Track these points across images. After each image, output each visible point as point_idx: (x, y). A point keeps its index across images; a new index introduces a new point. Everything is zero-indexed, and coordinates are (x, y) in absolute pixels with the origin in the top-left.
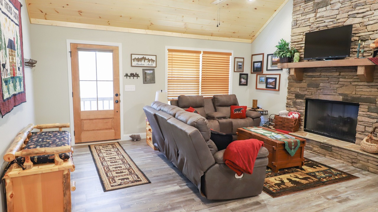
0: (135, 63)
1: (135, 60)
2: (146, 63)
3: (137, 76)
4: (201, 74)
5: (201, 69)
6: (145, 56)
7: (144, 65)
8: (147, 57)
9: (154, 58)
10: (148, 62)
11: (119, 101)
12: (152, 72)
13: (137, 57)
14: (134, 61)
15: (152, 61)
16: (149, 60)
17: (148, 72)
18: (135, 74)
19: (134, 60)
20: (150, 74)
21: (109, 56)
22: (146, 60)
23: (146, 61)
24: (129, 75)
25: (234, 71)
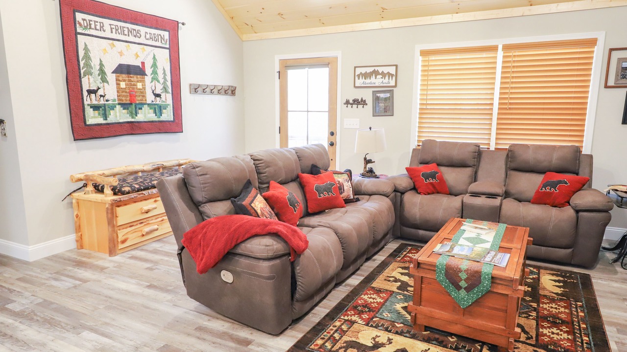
0: (359, 82)
1: (361, 77)
2: (378, 81)
3: (363, 102)
4: (497, 96)
5: (498, 85)
6: (376, 68)
7: (374, 83)
8: (380, 70)
9: (392, 70)
10: (382, 78)
11: (335, 144)
12: (388, 95)
13: (363, 70)
14: (359, 79)
15: (390, 75)
16: (384, 75)
17: (382, 95)
18: (360, 100)
19: (359, 76)
20: (386, 99)
21: (323, 73)
22: (379, 74)
23: (378, 77)
24: (351, 102)
25: (606, 87)
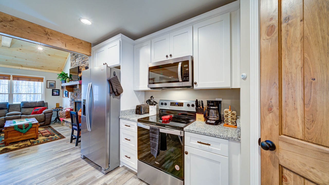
25: (47, 88)
